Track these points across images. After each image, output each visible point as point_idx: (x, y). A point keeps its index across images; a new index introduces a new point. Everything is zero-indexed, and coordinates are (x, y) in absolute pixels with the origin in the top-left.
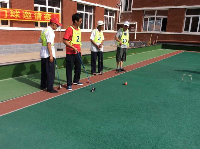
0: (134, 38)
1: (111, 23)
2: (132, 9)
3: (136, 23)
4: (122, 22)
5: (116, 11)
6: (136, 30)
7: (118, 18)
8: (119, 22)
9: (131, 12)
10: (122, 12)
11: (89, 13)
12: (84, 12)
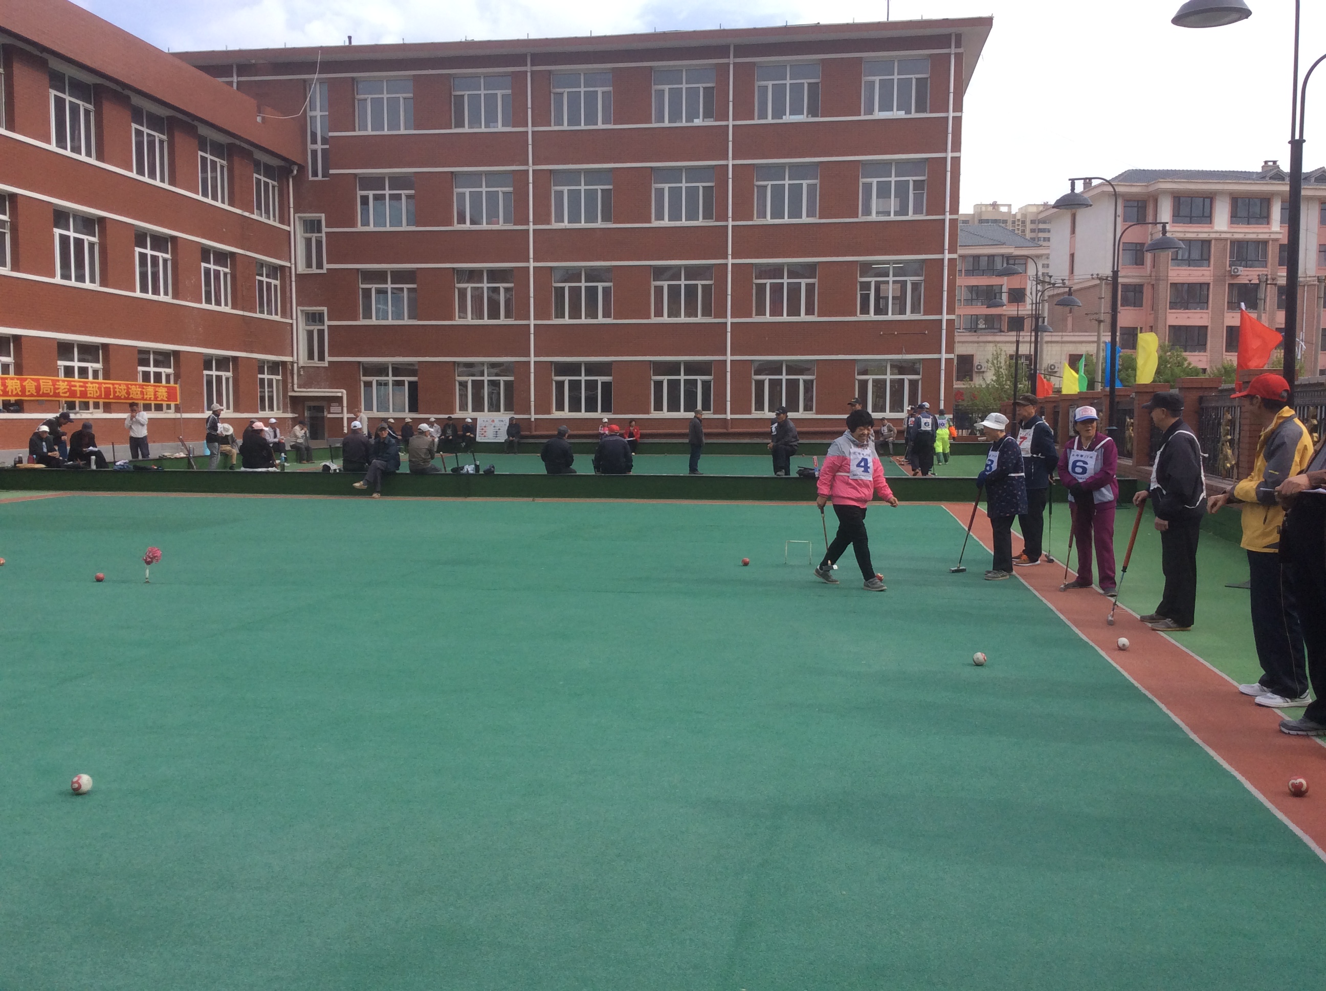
0: (343, 430)
1: (272, 392)
2: (328, 358)
3: (342, 393)
4: (305, 390)
5: (284, 364)
6: (345, 409)
7: (290, 380)
8: (296, 389)
9: (327, 365)
10: (301, 363)
11: (224, 374)
12: (214, 373)
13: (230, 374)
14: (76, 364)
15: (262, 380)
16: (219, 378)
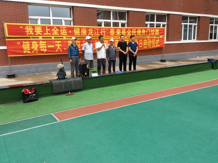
1: (216, 31)
11: (193, 24)
12: (188, 24)
13: (196, 24)
14: (112, 21)
15: (212, 27)
16: (191, 26)
